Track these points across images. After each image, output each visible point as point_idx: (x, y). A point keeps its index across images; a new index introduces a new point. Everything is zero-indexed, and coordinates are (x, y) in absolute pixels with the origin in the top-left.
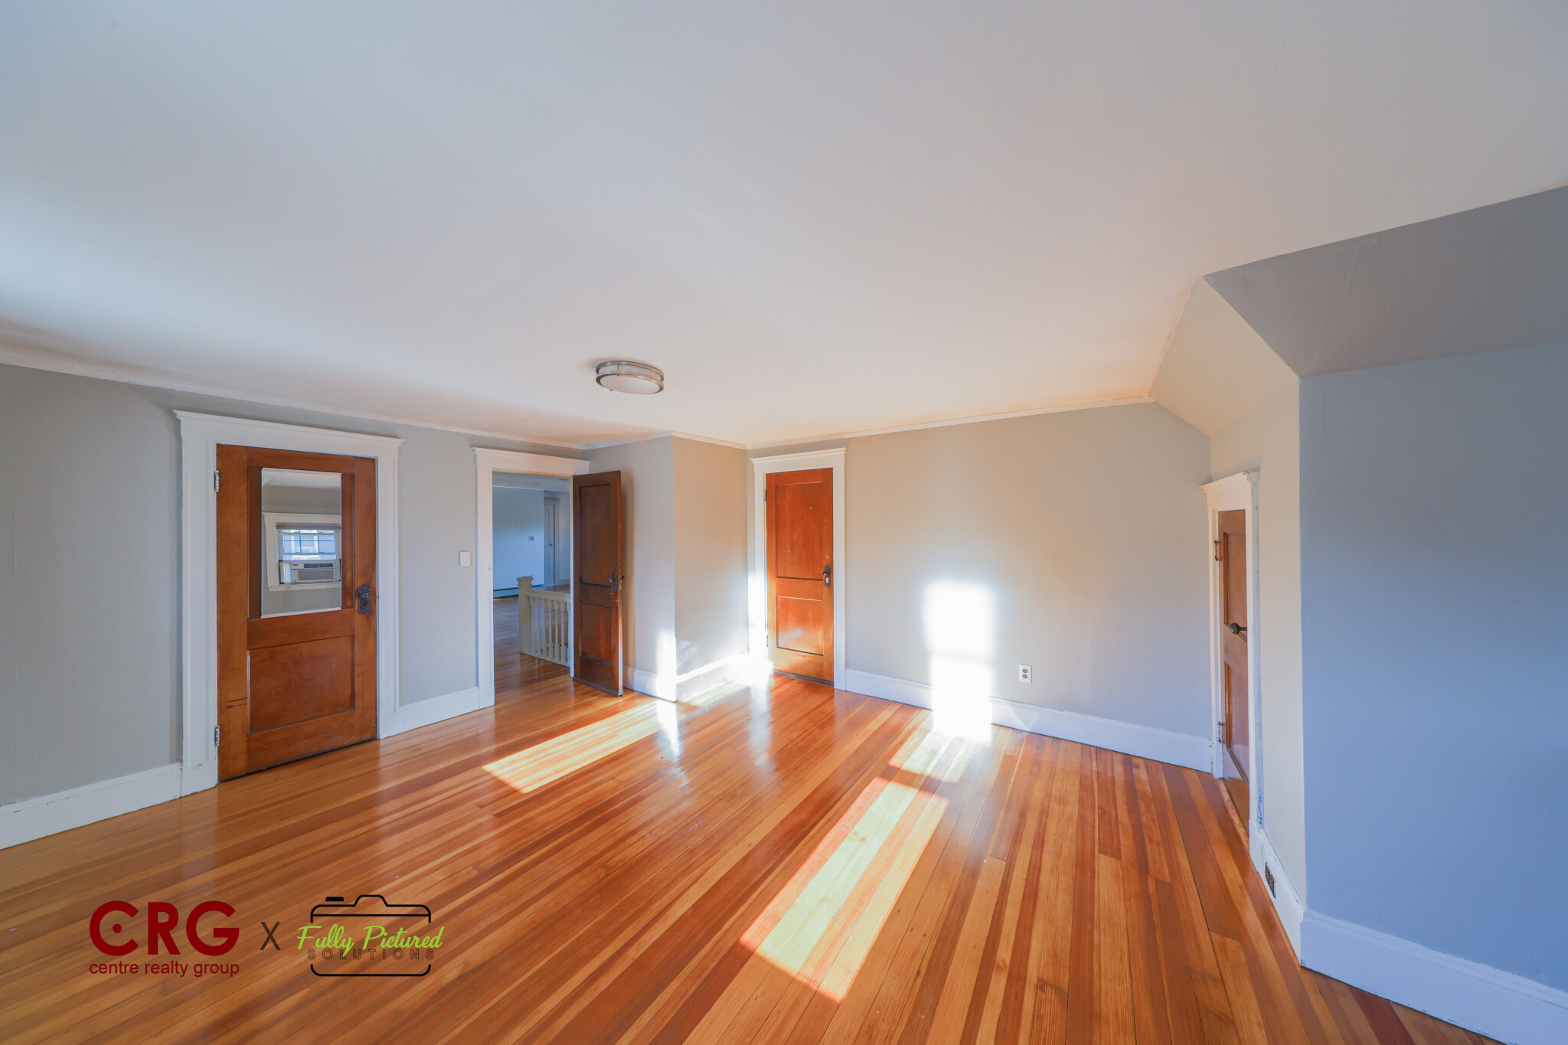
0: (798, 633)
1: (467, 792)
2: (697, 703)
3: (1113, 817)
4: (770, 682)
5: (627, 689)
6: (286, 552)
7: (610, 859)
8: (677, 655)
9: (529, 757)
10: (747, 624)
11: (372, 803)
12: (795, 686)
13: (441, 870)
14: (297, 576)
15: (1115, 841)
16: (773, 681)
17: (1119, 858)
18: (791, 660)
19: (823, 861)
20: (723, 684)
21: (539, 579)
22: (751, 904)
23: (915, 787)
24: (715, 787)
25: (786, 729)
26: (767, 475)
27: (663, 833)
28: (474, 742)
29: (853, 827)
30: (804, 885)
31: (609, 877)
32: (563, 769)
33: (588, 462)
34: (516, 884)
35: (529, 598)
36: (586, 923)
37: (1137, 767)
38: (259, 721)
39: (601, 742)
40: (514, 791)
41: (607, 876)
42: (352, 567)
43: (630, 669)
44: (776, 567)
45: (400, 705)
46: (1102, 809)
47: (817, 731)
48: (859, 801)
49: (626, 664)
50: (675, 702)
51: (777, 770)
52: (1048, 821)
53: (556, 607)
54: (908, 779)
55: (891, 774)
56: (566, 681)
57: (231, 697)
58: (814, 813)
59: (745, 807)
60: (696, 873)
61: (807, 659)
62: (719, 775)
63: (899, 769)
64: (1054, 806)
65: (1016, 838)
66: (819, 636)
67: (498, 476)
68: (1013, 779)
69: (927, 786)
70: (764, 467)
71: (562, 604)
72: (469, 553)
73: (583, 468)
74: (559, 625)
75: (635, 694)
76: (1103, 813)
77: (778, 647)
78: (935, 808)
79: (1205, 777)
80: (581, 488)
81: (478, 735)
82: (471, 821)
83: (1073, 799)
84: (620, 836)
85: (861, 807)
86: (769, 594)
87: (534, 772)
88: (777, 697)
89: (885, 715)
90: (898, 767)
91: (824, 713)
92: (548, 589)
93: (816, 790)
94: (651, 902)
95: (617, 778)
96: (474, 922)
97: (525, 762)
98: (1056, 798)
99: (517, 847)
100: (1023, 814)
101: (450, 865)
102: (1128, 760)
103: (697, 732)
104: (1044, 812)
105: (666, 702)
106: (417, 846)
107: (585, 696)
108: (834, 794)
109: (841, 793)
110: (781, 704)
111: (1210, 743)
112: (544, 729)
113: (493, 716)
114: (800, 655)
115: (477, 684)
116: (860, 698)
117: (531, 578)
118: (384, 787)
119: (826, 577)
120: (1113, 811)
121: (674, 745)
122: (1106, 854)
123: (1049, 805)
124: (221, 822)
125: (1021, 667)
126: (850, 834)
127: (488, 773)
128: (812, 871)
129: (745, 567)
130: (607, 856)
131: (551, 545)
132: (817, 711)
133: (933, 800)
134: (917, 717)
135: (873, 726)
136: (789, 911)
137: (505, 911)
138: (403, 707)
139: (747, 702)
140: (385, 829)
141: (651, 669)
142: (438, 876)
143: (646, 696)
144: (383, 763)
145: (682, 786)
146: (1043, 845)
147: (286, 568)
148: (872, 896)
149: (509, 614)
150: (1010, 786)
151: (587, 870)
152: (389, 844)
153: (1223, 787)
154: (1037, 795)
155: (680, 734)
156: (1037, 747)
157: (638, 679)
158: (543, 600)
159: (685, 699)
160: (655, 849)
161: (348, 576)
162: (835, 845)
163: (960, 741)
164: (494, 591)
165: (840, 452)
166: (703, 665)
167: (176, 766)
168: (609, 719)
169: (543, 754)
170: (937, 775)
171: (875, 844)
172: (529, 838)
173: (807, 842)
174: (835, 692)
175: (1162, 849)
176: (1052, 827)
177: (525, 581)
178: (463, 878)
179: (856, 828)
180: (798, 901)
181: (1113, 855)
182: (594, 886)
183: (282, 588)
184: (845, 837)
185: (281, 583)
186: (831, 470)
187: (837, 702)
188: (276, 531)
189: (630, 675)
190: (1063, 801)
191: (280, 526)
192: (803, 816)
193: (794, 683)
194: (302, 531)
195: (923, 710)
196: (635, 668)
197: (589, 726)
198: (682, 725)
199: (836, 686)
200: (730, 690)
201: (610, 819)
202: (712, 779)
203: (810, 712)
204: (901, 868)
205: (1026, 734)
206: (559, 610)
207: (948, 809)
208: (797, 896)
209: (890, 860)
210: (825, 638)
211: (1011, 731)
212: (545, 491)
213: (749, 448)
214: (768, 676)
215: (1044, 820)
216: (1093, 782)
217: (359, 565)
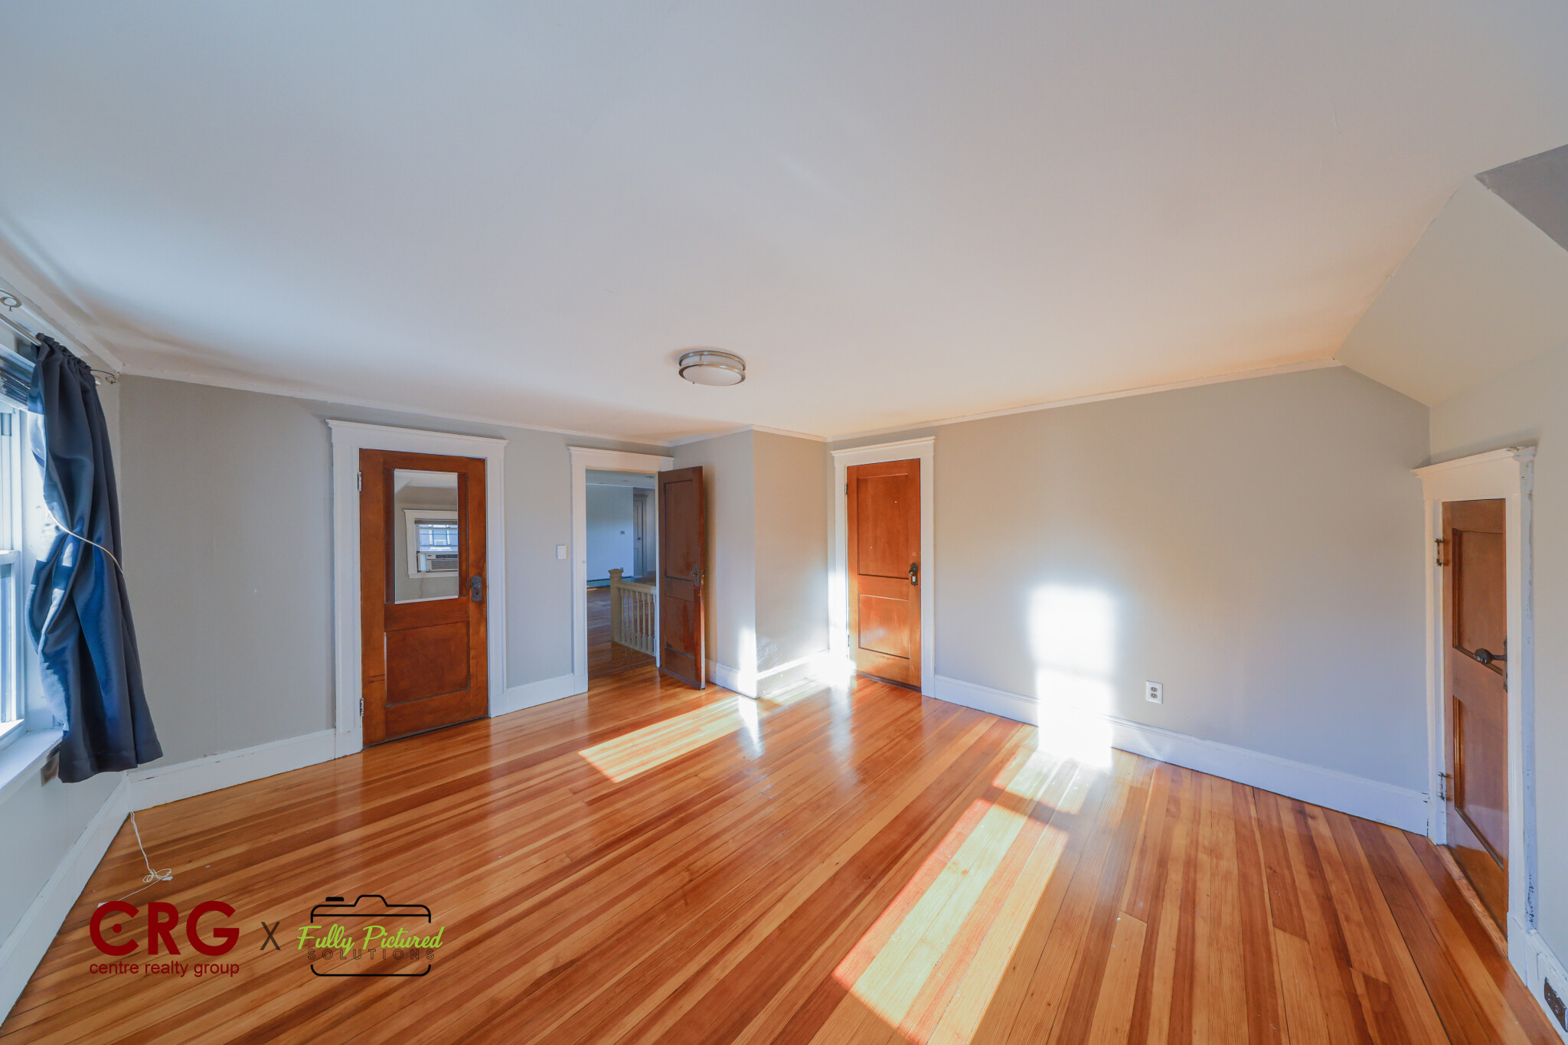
0: (881, 632)
1: (561, 777)
2: (780, 700)
3: (1288, 880)
4: (851, 684)
5: (710, 683)
6: (423, 543)
7: (695, 862)
8: (758, 651)
9: (618, 746)
10: (827, 623)
11: (483, 778)
12: (878, 690)
13: (536, 855)
14: (431, 564)
15: (1296, 913)
16: (855, 684)
17: (1305, 938)
18: (875, 662)
19: (920, 893)
20: (806, 682)
21: (629, 571)
22: (841, 934)
23: (1024, 813)
24: (798, 794)
25: (871, 736)
26: (848, 468)
27: (747, 840)
28: (568, 727)
29: (952, 856)
30: (899, 919)
31: (693, 882)
32: (649, 761)
33: (672, 459)
34: (604, 878)
35: (619, 589)
36: (671, 930)
37: (1313, 818)
38: (393, 695)
39: (685, 736)
40: (605, 779)
41: (691, 881)
42: (467, 559)
43: (712, 663)
44: (857, 566)
45: (508, 688)
46: (1271, 868)
47: (905, 741)
48: (959, 827)
49: (707, 657)
50: (755, 699)
51: (863, 781)
52: (1199, 876)
53: (643, 599)
54: (1014, 803)
55: (994, 796)
56: (651, 671)
57: (372, 673)
58: (907, 834)
59: (831, 820)
60: (781, 889)
61: (891, 661)
62: (802, 781)
63: (1003, 791)
64: (1203, 857)
65: (1157, 895)
66: (904, 637)
67: (590, 472)
68: (1144, 818)
69: (1039, 813)
70: (844, 460)
71: (648, 596)
72: (565, 547)
73: (667, 465)
74: (647, 615)
75: (717, 687)
76: (1273, 873)
77: (860, 648)
78: (1050, 845)
79: (1419, 843)
80: (665, 484)
81: (573, 720)
82: (565, 806)
83: (1229, 851)
84: (703, 838)
85: (960, 833)
86: (850, 591)
87: (622, 762)
88: (860, 701)
89: (981, 728)
90: (1002, 788)
91: (912, 721)
92: (638, 581)
93: (907, 809)
94: (735, 917)
95: (701, 775)
96: (564, 914)
97: (612, 751)
98: (1205, 848)
99: (607, 838)
100: (1162, 863)
101: (545, 851)
102: (1300, 808)
103: (779, 732)
104: (1191, 865)
105: (746, 698)
106: (518, 827)
107: (669, 688)
108: (927, 815)
109: (935, 815)
110: (863, 709)
111: (1425, 798)
112: (632, 719)
113: (586, 702)
114: (884, 657)
115: (573, 671)
116: (950, 708)
117: (622, 571)
118: (495, 763)
119: (913, 575)
120: (1286, 872)
121: (755, 743)
122: (1284, 930)
123: (1196, 857)
124: (365, 784)
125: (1148, 686)
126: (950, 864)
127: (583, 759)
128: (908, 903)
129: (826, 565)
130: (691, 858)
131: (640, 538)
132: (905, 719)
133: (1047, 832)
134: (1019, 734)
135: (969, 739)
136: (883, 949)
137: (595, 906)
138: (510, 690)
139: (828, 705)
140: (493, 805)
141: (732, 665)
142: (535, 860)
143: (729, 691)
144: (494, 740)
145: (764, 790)
146: (1194, 908)
147: (422, 558)
148: (980, 944)
149: (603, 603)
150: (1143, 826)
151: (672, 871)
152: (496, 821)
153: (1448, 858)
154: (1179, 842)
155: (761, 733)
156: (1173, 781)
157: (719, 673)
158: (632, 593)
159: (768, 696)
160: (738, 858)
161: (464, 567)
162: (933, 876)
163: (1072, 765)
164: (588, 581)
165: (929, 441)
166: (783, 663)
167: (331, 731)
168: (692, 712)
169: (631, 744)
170: (1050, 802)
171: (980, 879)
172: (617, 830)
173: (901, 869)
174: (923, 699)
175: (1367, 934)
176: (1204, 886)
177: (616, 573)
178: (557, 866)
179: (955, 857)
180: (893, 938)
181: (1294, 933)
182: (678, 890)
183: (419, 576)
184: (944, 867)
185: (419, 571)
186: (918, 461)
187: (925, 710)
188: (414, 525)
189: (711, 668)
190: (1214, 852)
191: (418, 522)
192: (894, 836)
193: (877, 686)
194: (435, 526)
195: (1025, 726)
196: (716, 662)
197: (674, 718)
198: (763, 723)
199: (924, 692)
200: (811, 689)
201: (694, 819)
202: (796, 785)
203: (897, 720)
204: (1013, 914)
205: (1156, 764)
206: (646, 601)
207: (1069, 847)
208: (892, 932)
209: (999, 902)
210: (911, 639)
211: (1135, 758)
212: (634, 488)
213: (829, 440)
214: (849, 677)
215: (1192, 875)
216: (1253, 832)
217: (472, 557)
